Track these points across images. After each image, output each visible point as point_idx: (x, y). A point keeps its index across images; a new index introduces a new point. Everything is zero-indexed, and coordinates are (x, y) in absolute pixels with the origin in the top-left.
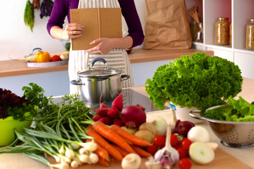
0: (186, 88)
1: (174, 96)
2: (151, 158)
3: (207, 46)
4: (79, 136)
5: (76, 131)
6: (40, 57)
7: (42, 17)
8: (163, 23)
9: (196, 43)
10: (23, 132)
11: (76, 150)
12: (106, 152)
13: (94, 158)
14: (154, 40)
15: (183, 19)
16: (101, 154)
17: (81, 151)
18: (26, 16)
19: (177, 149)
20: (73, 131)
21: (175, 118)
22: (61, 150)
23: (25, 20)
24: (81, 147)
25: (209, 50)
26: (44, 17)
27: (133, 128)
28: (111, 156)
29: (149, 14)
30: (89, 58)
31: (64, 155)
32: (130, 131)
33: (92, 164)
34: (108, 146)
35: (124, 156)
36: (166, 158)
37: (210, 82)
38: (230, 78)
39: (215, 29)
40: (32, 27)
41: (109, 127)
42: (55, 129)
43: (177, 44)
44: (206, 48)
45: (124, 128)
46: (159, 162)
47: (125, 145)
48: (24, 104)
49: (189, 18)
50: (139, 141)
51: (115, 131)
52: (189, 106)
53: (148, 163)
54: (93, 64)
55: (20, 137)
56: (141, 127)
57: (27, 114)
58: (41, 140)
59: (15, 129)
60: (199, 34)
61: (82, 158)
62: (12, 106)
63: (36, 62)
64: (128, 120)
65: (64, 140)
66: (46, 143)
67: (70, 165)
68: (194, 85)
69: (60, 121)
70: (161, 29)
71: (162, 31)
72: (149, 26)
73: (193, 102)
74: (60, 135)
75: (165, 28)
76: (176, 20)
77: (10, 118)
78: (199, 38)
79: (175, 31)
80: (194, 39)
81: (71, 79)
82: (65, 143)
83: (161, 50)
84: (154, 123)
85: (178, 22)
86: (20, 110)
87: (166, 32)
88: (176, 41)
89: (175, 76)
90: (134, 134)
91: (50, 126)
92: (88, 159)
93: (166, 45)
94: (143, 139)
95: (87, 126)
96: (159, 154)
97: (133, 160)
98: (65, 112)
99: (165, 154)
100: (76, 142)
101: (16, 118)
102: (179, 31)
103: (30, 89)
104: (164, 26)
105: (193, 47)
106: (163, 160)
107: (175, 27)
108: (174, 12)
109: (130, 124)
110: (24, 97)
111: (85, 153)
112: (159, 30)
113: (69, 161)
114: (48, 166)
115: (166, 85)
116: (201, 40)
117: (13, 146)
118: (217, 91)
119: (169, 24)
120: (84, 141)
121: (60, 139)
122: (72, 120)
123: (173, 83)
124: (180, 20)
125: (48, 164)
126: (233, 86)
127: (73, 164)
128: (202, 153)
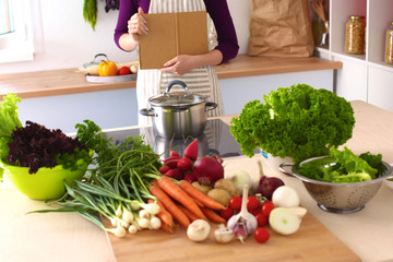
0: (278, 134)
1: (264, 142)
2: (222, 226)
3: (334, 54)
4: (141, 194)
5: (137, 187)
6: (104, 69)
7: (107, 10)
8: (275, 20)
9: (320, 49)
10: (74, 186)
11: (136, 212)
12: (170, 216)
13: (155, 223)
14: (261, 44)
15: (302, 15)
16: (164, 218)
17: (142, 213)
18: (86, 9)
19: (255, 215)
20: (133, 186)
21: (261, 172)
22: (118, 212)
23: (84, 14)
24: (141, 209)
25: (336, 60)
26: (111, 11)
27: (207, 185)
28: (175, 220)
29: (255, 8)
30: (162, 77)
31: (121, 217)
32: (203, 189)
33: (154, 230)
34: (174, 208)
35: (191, 221)
36: (240, 225)
37: (310, 125)
38: (337, 120)
39: (345, 31)
40: (94, 24)
41: (178, 182)
42: (112, 183)
43: (292, 50)
44: (333, 57)
45: (195, 184)
46: (231, 231)
47: (194, 207)
48: (77, 149)
49: (311, 13)
50: (211, 203)
51: (183, 189)
52: (282, 156)
53: (217, 233)
54: (170, 88)
55: (71, 192)
56: (217, 184)
57: (80, 162)
58: (95, 197)
59: (65, 180)
60: (324, 36)
61: (142, 222)
62: (62, 152)
63: (98, 75)
64: (202, 175)
65: (122, 199)
66: (101, 201)
67: (127, 229)
68: (289, 129)
69: (119, 173)
70: (271, 29)
71: (273, 32)
72: (255, 24)
73: (287, 151)
74: (118, 192)
75: (277, 28)
76: (292, 17)
77: (59, 168)
78: (323, 41)
79: (290, 31)
80: (317, 43)
81: (141, 107)
82: (123, 203)
83: (270, 58)
84: (234, 179)
85: (294, 19)
86: (72, 157)
87: (278, 33)
88: (292, 45)
89: (266, 116)
90: (206, 194)
91: (107, 179)
92: (149, 224)
93: (277, 50)
94: (216, 201)
95: (152, 180)
96: (233, 220)
97: (200, 228)
98: (127, 159)
99: (239, 221)
100: (135, 201)
101: (65, 167)
102: (296, 32)
103: (85, 127)
104: (276, 25)
105: (316, 54)
106: (237, 229)
107: (290, 26)
108: (290, 6)
109: (203, 179)
110: (77, 139)
111: (145, 217)
112: (269, 30)
113: (126, 225)
114: (101, 229)
115: (254, 128)
116: (326, 46)
117: (63, 201)
118: (318, 138)
119: (282, 22)
120: (146, 201)
121: (118, 197)
122: (133, 172)
123: (263, 126)
124: (297, 17)
125: (103, 227)
126: (340, 131)
127: (131, 229)
128: (285, 221)
